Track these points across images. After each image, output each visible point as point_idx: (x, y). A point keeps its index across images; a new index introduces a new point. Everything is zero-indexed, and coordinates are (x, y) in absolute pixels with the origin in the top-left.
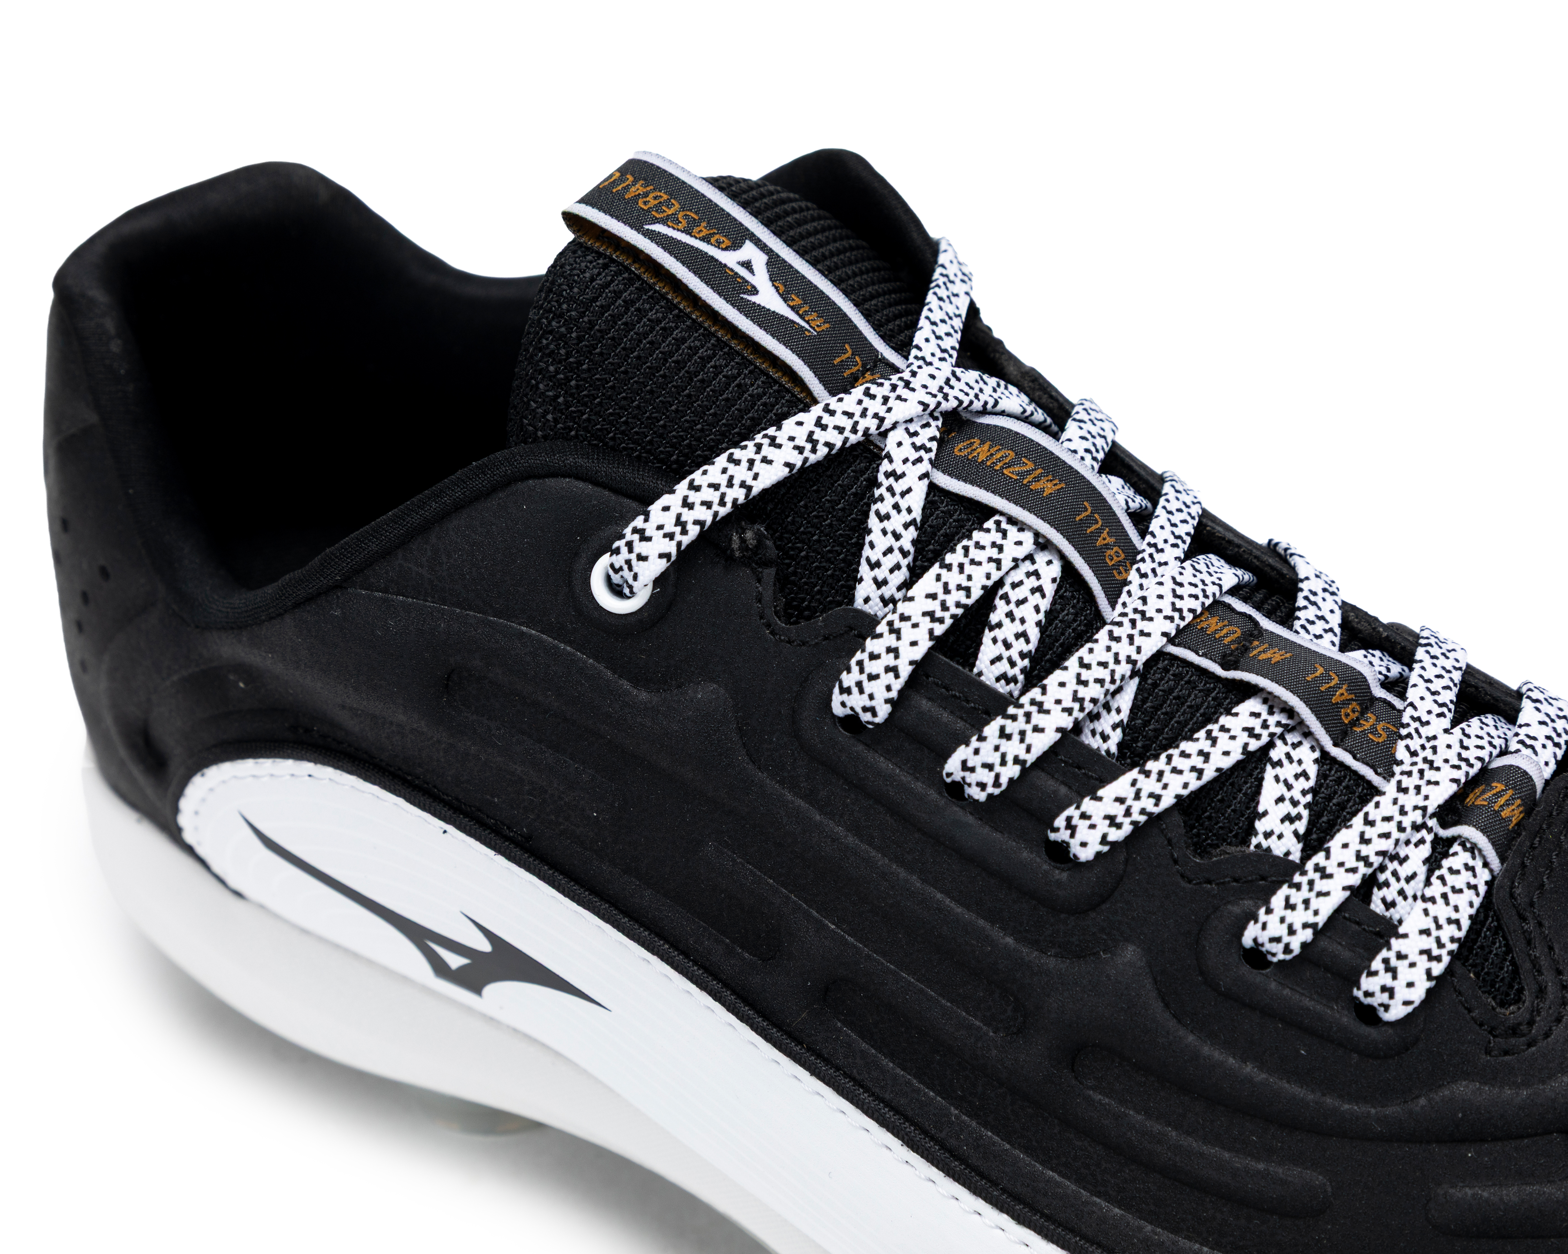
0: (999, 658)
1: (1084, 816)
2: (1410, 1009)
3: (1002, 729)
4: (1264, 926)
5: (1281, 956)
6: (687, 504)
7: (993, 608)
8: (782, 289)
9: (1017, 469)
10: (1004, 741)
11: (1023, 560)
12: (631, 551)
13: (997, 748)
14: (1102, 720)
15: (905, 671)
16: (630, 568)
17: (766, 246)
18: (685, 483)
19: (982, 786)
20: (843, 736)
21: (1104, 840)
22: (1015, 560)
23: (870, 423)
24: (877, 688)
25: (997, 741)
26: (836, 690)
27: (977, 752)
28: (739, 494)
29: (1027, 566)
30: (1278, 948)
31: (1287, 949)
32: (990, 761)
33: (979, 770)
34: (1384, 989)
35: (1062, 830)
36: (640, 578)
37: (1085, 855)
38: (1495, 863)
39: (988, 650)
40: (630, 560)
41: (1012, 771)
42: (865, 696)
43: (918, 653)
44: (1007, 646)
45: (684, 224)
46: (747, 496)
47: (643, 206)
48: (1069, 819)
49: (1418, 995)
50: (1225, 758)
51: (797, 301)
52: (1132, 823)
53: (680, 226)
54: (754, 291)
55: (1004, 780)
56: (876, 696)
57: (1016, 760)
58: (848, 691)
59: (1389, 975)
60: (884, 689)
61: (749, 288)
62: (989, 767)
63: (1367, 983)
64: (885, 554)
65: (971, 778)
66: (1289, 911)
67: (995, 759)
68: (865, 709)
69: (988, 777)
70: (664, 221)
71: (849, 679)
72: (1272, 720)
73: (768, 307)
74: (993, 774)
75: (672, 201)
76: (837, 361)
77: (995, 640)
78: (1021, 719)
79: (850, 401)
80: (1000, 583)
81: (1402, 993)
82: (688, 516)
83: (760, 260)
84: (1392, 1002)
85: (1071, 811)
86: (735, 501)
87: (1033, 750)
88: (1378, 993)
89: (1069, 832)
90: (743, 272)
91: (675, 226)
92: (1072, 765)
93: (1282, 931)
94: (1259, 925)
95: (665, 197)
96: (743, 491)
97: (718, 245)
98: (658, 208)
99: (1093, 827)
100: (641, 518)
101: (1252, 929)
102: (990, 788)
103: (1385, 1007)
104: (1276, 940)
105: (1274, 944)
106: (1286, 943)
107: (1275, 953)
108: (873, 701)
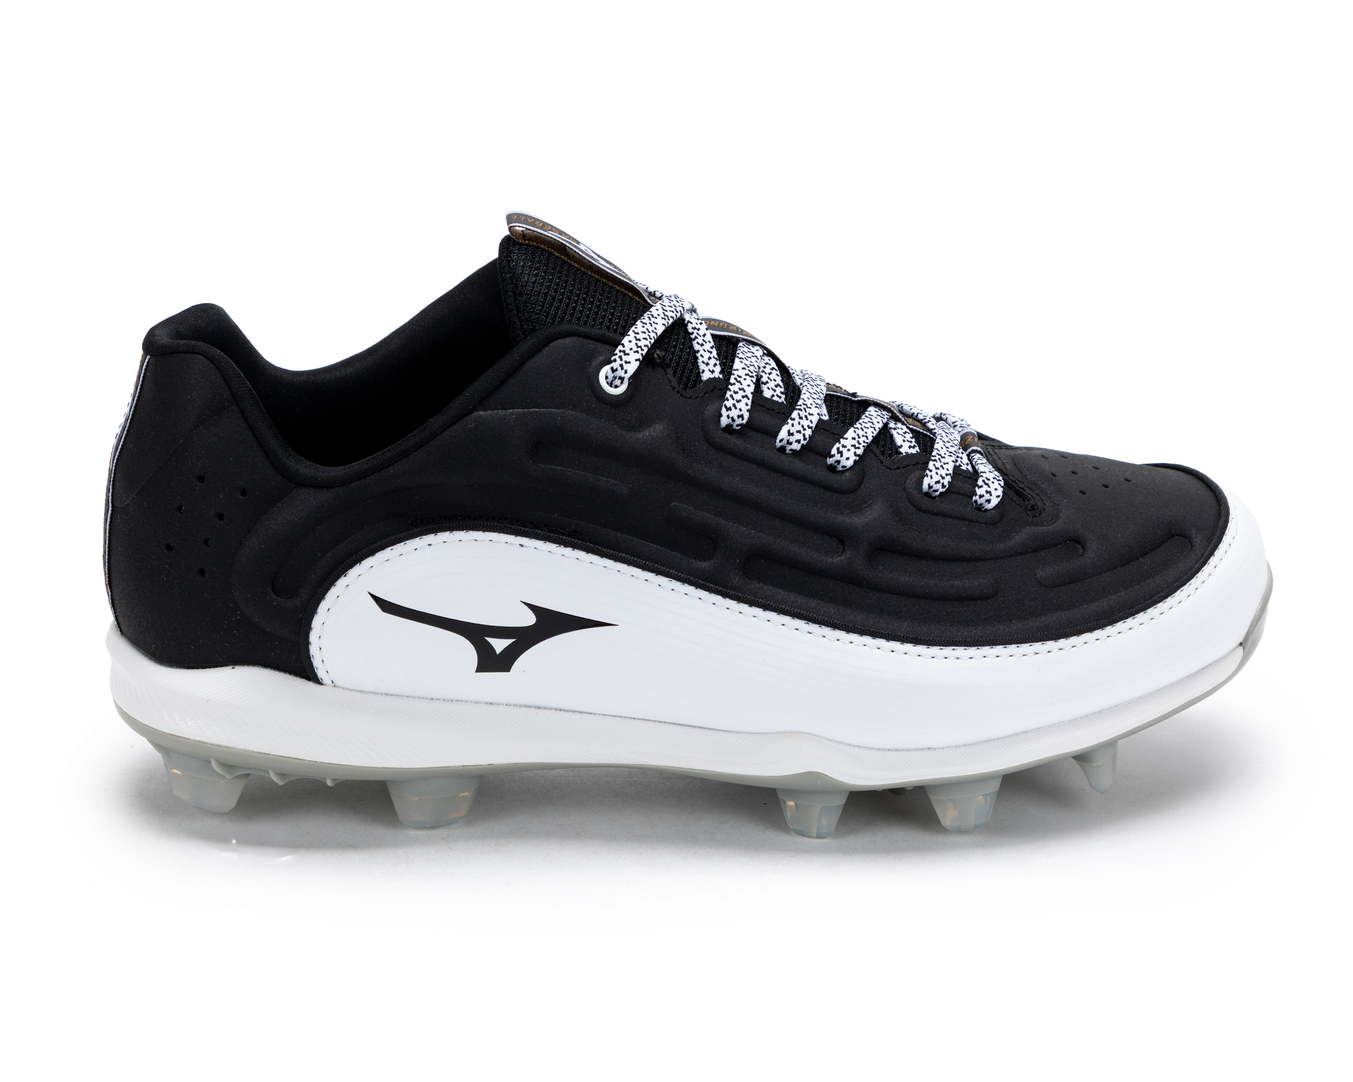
1: (843, 446)
4: (931, 478)
5: (941, 490)
12: (621, 360)
13: (799, 423)
19: (798, 442)
20: (727, 436)
21: (855, 455)
24: (742, 405)
26: (723, 409)
27: (793, 425)
31: (943, 486)
32: (798, 429)
33: (795, 434)
34: (987, 492)
35: (836, 455)
37: (849, 463)
40: (622, 364)
41: (808, 432)
42: (738, 410)
48: (838, 449)
49: (1000, 492)
55: (807, 436)
56: (742, 409)
57: (808, 427)
58: (727, 409)
59: (987, 486)
60: (745, 405)
62: (799, 432)
63: (980, 491)
65: (792, 439)
67: (801, 428)
68: (739, 416)
69: (799, 437)
71: (728, 404)
74: (801, 435)
81: (994, 493)
84: (992, 497)
85: (838, 445)
87: (813, 422)
88: (985, 495)
89: (839, 455)
93: (938, 478)
94: (929, 477)
101: (926, 481)
102: (802, 442)
103: (989, 501)
104: (938, 482)
105: (938, 484)
106: (943, 484)
107: (938, 488)
108: (742, 412)
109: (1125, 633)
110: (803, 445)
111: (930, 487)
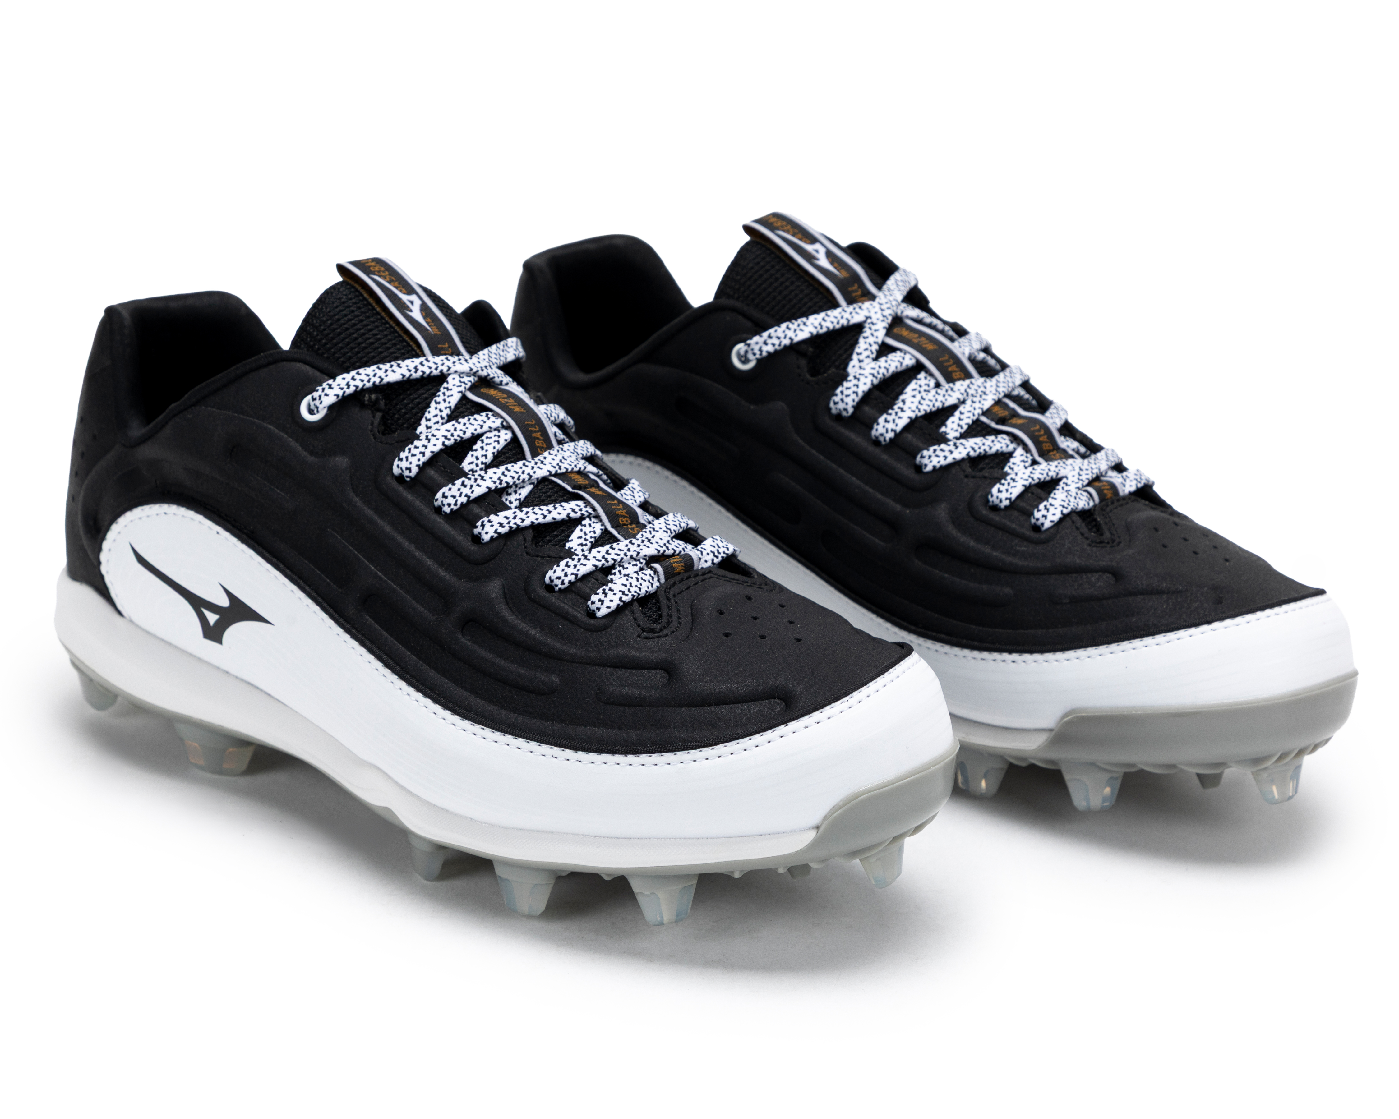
0: (472, 463)
1: (489, 521)
2: (609, 610)
3: (463, 482)
4: (555, 572)
5: (560, 586)
6: (353, 379)
7: (475, 443)
8: (424, 314)
9: (506, 400)
10: (462, 487)
11: (495, 430)
12: (323, 392)
13: (459, 490)
14: (511, 496)
15: (428, 455)
16: (320, 399)
18: (356, 371)
19: (449, 505)
20: (394, 484)
21: (496, 532)
22: (490, 428)
23: (445, 369)
24: (414, 460)
25: (460, 487)
26: (397, 459)
27: (450, 490)
28: (377, 380)
29: (496, 433)
30: (558, 582)
31: (563, 583)
32: (454, 494)
33: (449, 498)
34: (600, 600)
35: (480, 527)
36: (323, 403)
37: (487, 539)
38: (663, 581)
39: (469, 458)
40: (321, 396)
41: (463, 500)
42: (408, 463)
43: (436, 449)
44: (477, 459)
45: (388, 279)
46: (380, 382)
48: (483, 522)
49: (614, 606)
50: (558, 515)
51: (429, 320)
52: (509, 527)
54: (411, 311)
55: (459, 503)
56: (413, 463)
57: (466, 496)
58: (401, 460)
59: (604, 595)
60: (417, 461)
62: (454, 497)
63: (594, 598)
64: (434, 416)
65: (445, 501)
66: (566, 568)
67: (457, 494)
68: (407, 469)
69: (452, 501)
71: (403, 455)
72: (584, 509)
74: (455, 500)
76: (440, 346)
77: (472, 456)
78: (473, 480)
79: (438, 359)
80: (482, 435)
81: (607, 603)
82: (352, 383)
83: (418, 303)
84: (602, 606)
85: (485, 519)
86: (374, 383)
87: (474, 493)
88: (597, 602)
89: (482, 528)
92: (490, 504)
93: (562, 574)
94: (553, 571)
96: (379, 380)
97: (401, 291)
99: (492, 526)
100: (332, 380)
101: (550, 573)
102: (452, 506)
103: (599, 609)
104: (559, 578)
105: (558, 580)
106: (563, 581)
107: (557, 583)
108: (411, 466)
109: (648, 767)
110: (452, 509)
111: (552, 581)
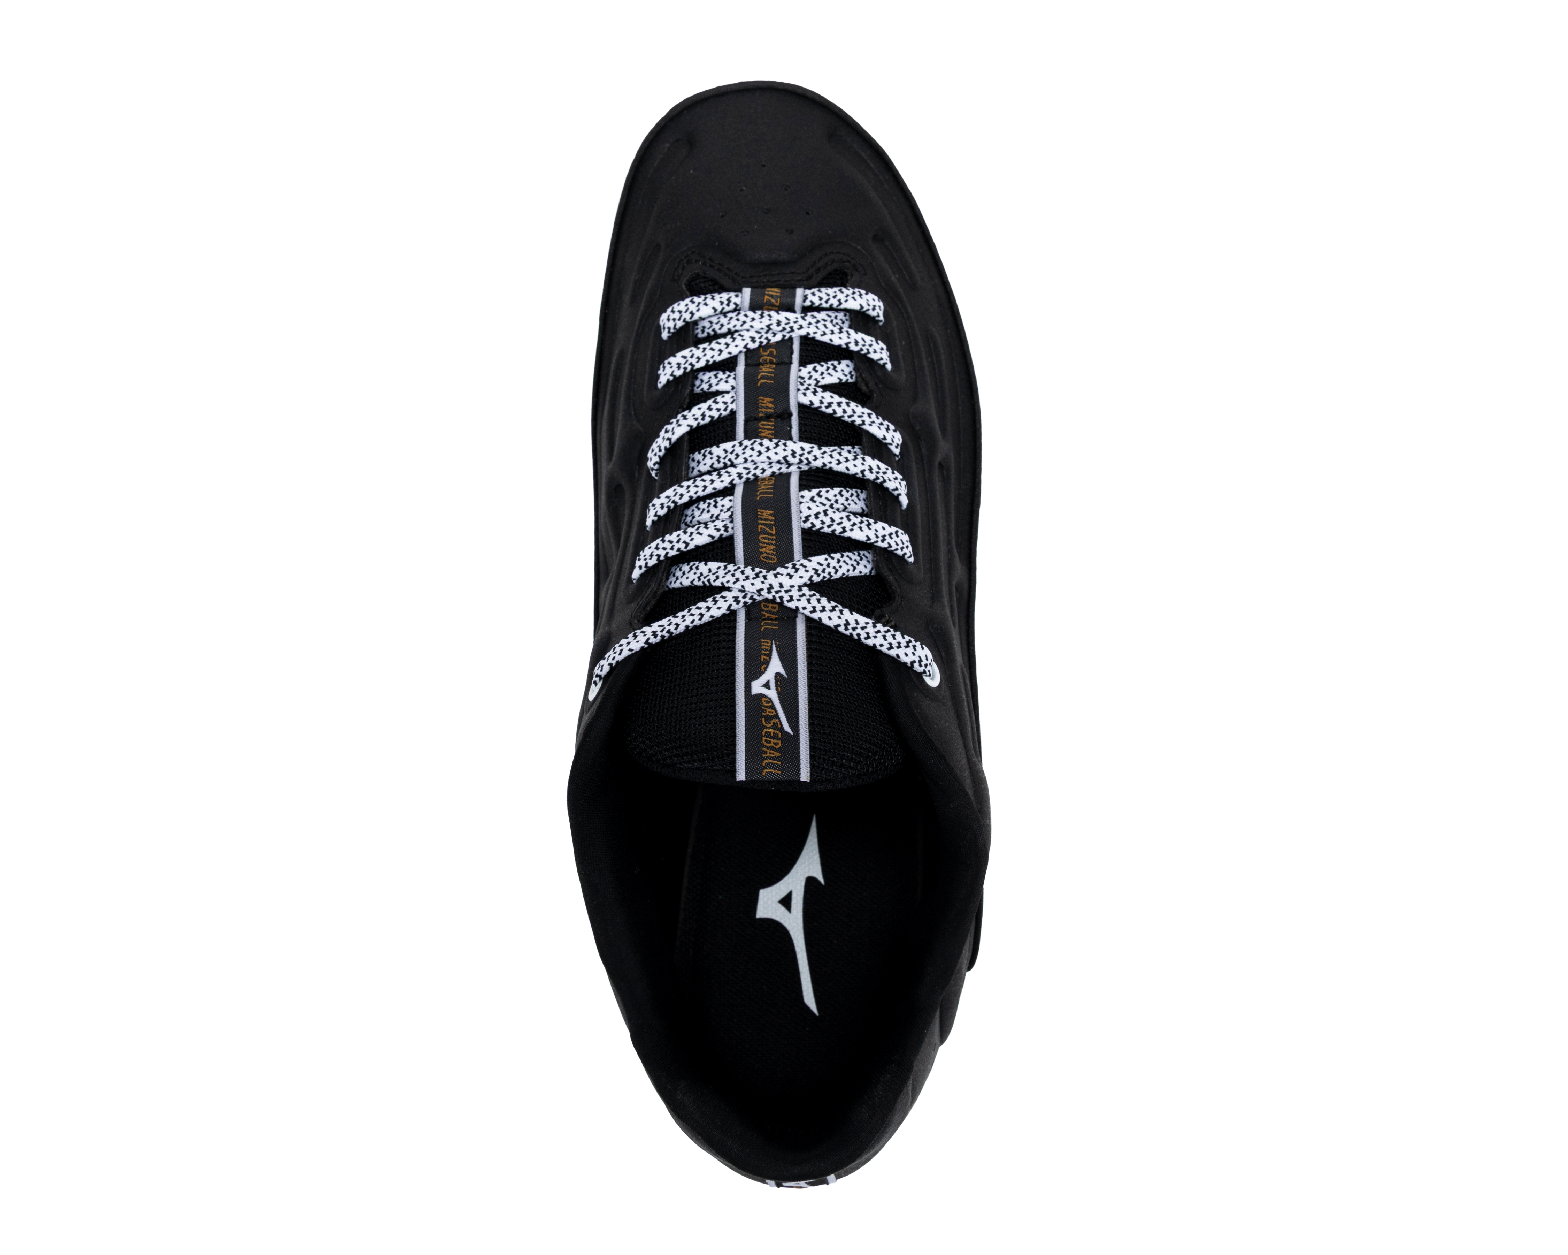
17: (746, 687)
47: (780, 744)
53: (776, 721)
61: (779, 677)
70: (781, 729)
73: (781, 665)
75: (764, 734)
90: (772, 684)
91: (779, 723)
95: (764, 739)
98: (775, 737)
